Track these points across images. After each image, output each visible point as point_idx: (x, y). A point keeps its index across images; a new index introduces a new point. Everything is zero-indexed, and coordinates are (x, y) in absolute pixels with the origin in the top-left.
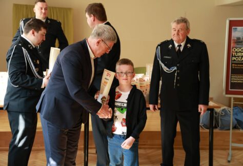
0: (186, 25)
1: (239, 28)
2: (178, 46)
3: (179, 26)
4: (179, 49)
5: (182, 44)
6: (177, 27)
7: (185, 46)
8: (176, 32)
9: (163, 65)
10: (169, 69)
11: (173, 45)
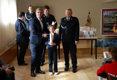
1: (106, 12)
3: (69, 11)
4: (68, 20)
5: (69, 18)
6: (68, 12)
7: (70, 19)
8: (68, 14)
9: (62, 26)
10: (64, 27)
11: (66, 19)
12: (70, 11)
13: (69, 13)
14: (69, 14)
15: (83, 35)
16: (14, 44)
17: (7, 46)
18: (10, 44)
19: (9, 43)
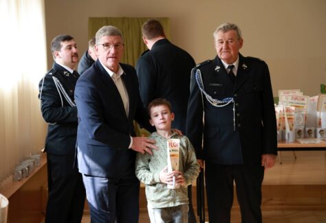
13: (227, 42)
14: (227, 48)
15: (319, 130)
16: (37, 169)
17: (11, 177)
18: (21, 167)
19: (16, 166)
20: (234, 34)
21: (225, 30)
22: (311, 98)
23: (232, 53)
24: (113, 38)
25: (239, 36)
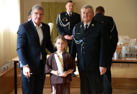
0: (92, 9)
2: (86, 25)
3: (87, 10)
5: (88, 24)
8: (85, 15)
11: (83, 25)
12: (90, 8)
13: (87, 13)
14: (87, 16)
20: (90, 10)
21: (86, 8)
22: (133, 40)
23: (89, 19)
24: (40, 10)
25: (92, 11)
